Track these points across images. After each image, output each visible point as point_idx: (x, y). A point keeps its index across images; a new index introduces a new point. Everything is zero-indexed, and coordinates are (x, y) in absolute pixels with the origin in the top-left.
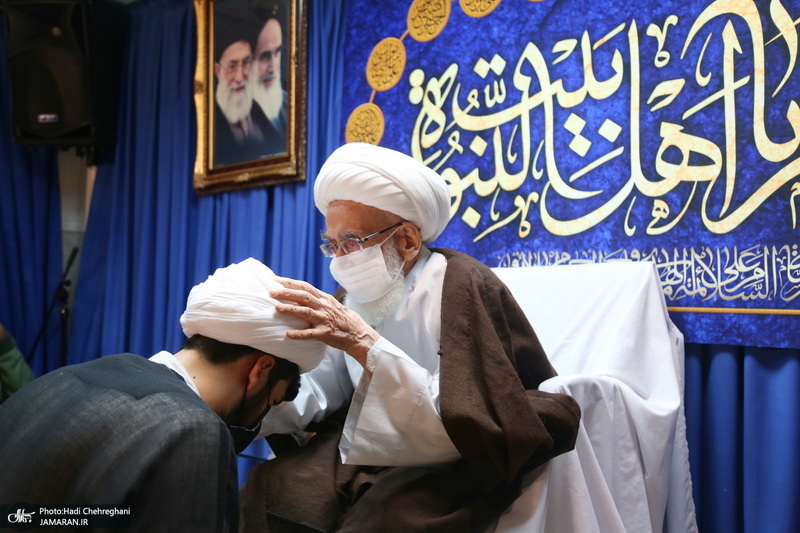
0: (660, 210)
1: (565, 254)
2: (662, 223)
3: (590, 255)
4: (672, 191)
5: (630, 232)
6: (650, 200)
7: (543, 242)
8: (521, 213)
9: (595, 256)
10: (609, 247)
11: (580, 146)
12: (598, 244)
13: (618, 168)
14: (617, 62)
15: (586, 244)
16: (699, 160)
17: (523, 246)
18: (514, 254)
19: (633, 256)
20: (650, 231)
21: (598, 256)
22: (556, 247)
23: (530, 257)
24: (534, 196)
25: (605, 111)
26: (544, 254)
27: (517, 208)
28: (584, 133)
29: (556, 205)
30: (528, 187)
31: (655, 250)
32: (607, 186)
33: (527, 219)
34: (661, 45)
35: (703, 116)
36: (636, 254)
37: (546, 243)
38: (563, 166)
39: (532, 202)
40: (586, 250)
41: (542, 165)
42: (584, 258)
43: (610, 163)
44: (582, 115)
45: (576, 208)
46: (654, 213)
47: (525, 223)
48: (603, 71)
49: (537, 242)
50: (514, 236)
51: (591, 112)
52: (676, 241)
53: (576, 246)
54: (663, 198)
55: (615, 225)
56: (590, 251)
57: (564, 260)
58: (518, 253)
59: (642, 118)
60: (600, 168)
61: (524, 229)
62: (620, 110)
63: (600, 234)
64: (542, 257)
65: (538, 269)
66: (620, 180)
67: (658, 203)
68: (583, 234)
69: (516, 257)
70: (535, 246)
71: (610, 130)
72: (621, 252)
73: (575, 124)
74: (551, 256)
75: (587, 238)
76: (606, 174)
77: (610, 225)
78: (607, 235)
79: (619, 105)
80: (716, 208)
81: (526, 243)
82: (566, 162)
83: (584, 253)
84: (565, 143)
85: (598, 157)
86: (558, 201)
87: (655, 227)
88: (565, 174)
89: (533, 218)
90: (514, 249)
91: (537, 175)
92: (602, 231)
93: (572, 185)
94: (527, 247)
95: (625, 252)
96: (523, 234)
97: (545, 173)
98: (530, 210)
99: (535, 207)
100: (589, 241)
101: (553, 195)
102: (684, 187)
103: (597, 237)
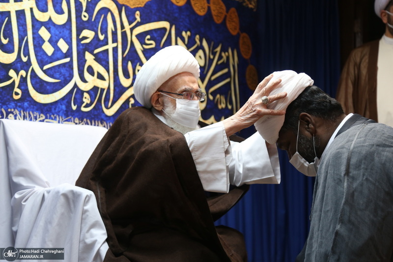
0: (87, 99)
1: (42, 115)
2: (87, 106)
3: (55, 117)
4: (91, 90)
5: (74, 108)
6: (82, 92)
7: (30, 105)
8: (14, 82)
9: (58, 119)
10: (65, 115)
11: (48, 49)
12: (59, 112)
13: (68, 69)
14: (64, 6)
15: (53, 110)
16: (100, 77)
17: (16, 105)
18: (9, 110)
19: (76, 121)
20: (83, 109)
21: (59, 119)
22: (37, 110)
23: (22, 114)
24: (23, 73)
25: (60, 33)
26: (31, 113)
27: (11, 78)
28: (50, 41)
29: (36, 83)
30: (19, 65)
31: (85, 120)
32: (62, 78)
33: (19, 87)
34: (84, 8)
35: (101, 55)
36: (77, 120)
37: (32, 106)
38: (39, 58)
39: (22, 76)
40: (53, 115)
41: (27, 54)
42: (52, 119)
43: (64, 65)
44: (49, 29)
45: (48, 87)
46: (84, 100)
47: (17, 90)
48: (58, 7)
49: (26, 104)
50: (9, 97)
51: (53, 29)
52: (93, 116)
53: (48, 111)
54: (88, 92)
55: (67, 102)
56: (55, 115)
57: (41, 119)
58: (13, 110)
59: (78, 45)
60: (59, 66)
61: (17, 94)
62: (67, 36)
63: (60, 106)
64: (30, 115)
65: (27, 122)
66: (69, 77)
67: (86, 95)
68: (52, 104)
69: (12, 113)
70: (25, 107)
71: (63, 46)
72: (70, 119)
73: (44, 33)
74: (35, 115)
75: (54, 107)
76: (62, 71)
77: (65, 101)
78: (64, 107)
79: (67, 32)
80: (107, 102)
81: (19, 104)
82: (41, 56)
83: (52, 116)
84: (39, 44)
85: (58, 59)
86: (38, 80)
87: (85, 107)
88: (41, 64)
89: (23, 88)
90: (9, 106)
91: (25, 59)
92: (61, 105)
93: (45, 72)
94: (20, 107)
95: (72, 119)
96: (16, 97)
97: (29, 59)
98: (20, 81)
99: (23, 80)
100: (55, 109)
101: (34, 75)
102: (95, 89)
103: (59, 107)
